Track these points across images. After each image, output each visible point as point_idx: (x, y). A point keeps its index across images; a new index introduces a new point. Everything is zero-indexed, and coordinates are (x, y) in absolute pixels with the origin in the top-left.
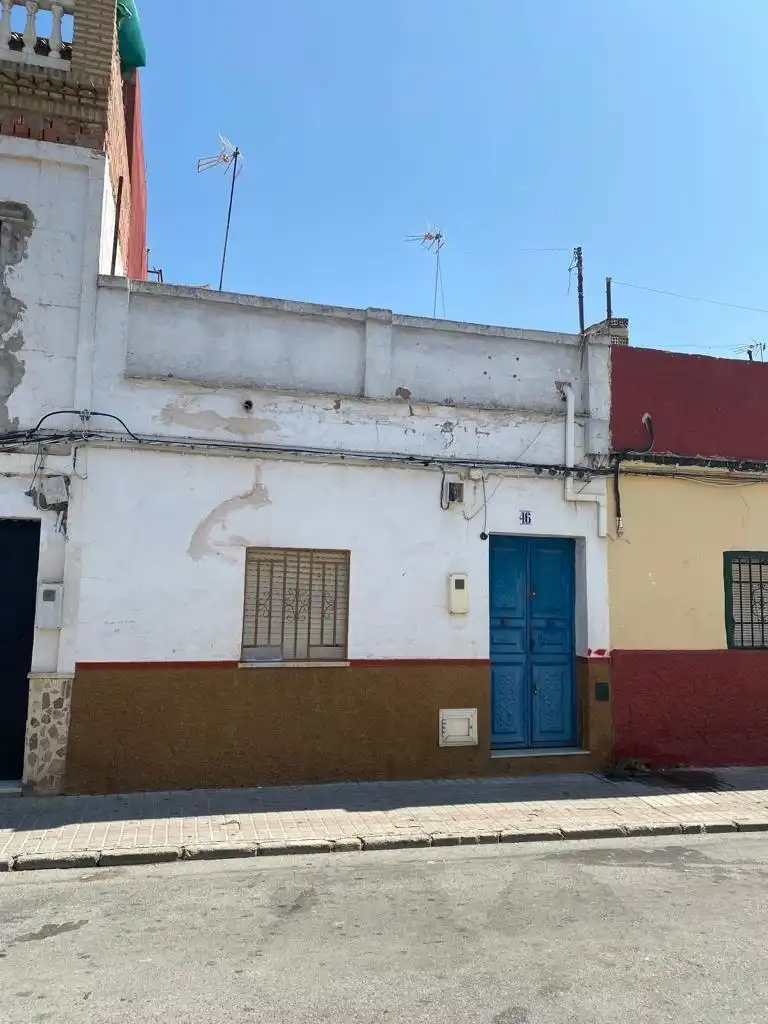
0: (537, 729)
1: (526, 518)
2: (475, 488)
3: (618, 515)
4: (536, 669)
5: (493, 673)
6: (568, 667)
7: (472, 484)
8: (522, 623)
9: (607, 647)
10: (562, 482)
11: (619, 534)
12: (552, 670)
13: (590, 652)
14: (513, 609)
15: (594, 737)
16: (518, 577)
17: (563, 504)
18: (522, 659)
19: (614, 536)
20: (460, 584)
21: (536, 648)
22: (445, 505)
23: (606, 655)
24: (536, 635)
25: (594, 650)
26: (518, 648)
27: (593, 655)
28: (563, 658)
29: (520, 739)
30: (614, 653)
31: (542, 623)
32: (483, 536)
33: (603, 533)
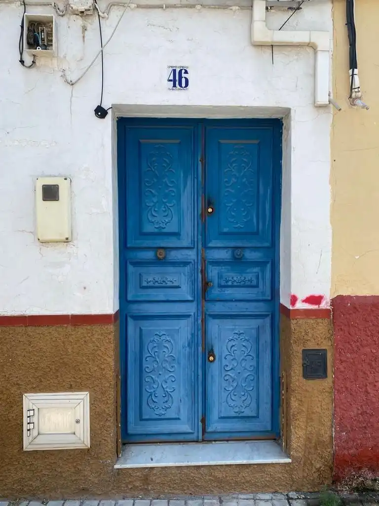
1: (179, 79)
2: (84, 29)
3: (353, 64)
6: (268, 321)
7: (79, 21)
8: (192, 255)
9: (328, 294)
10: (249, 11)
11: (352, 100)
12: (242, 325)
13: (294, 300)
14: (177, 235)
17: (252, 51)
18: (191, 309)
19: (344, 104)
20: (50, 193)
21: (215, 292)
22: (28, 60)
23: (325, 305)
24: (213, 273)
25: (302, 296)
26: (185, 292)
27: (300, 305)
28: (261, 308)
29: (186, 428)
30: (338, 301)
31: (224, 255)
32: (101, 112)
33: (323, 99)
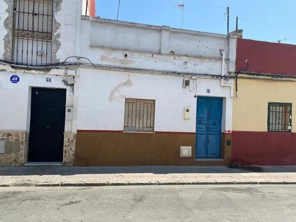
0: (209, 153)
1: (208, 91)
2: (193, 82)
3: (237, 90)
4: (209, 136)
5: (196, 137)
6: (219, 136)
7: (193, 80)
8: (206, 122)
9: (231, 130)
10: (220, 80)
11: (236, 96)
12: (214, 136)
13: (226, 131)
14: (203, 118)
15: (226, 156)
16: (205, 109)
17: (221, 87)
18: (205, 133)
19: (235, 97)
20: (188, 111)
21: (210, 130)
22: (184, 87)
23: (231, 132)
24: (210, 126)
26: (204, 130)
27: (227, 132)
28: (218, 133)
29: (204, 155)
30: (233, 132)
31: (212, 122)
32: (195, 96)
33: (232, 96)
